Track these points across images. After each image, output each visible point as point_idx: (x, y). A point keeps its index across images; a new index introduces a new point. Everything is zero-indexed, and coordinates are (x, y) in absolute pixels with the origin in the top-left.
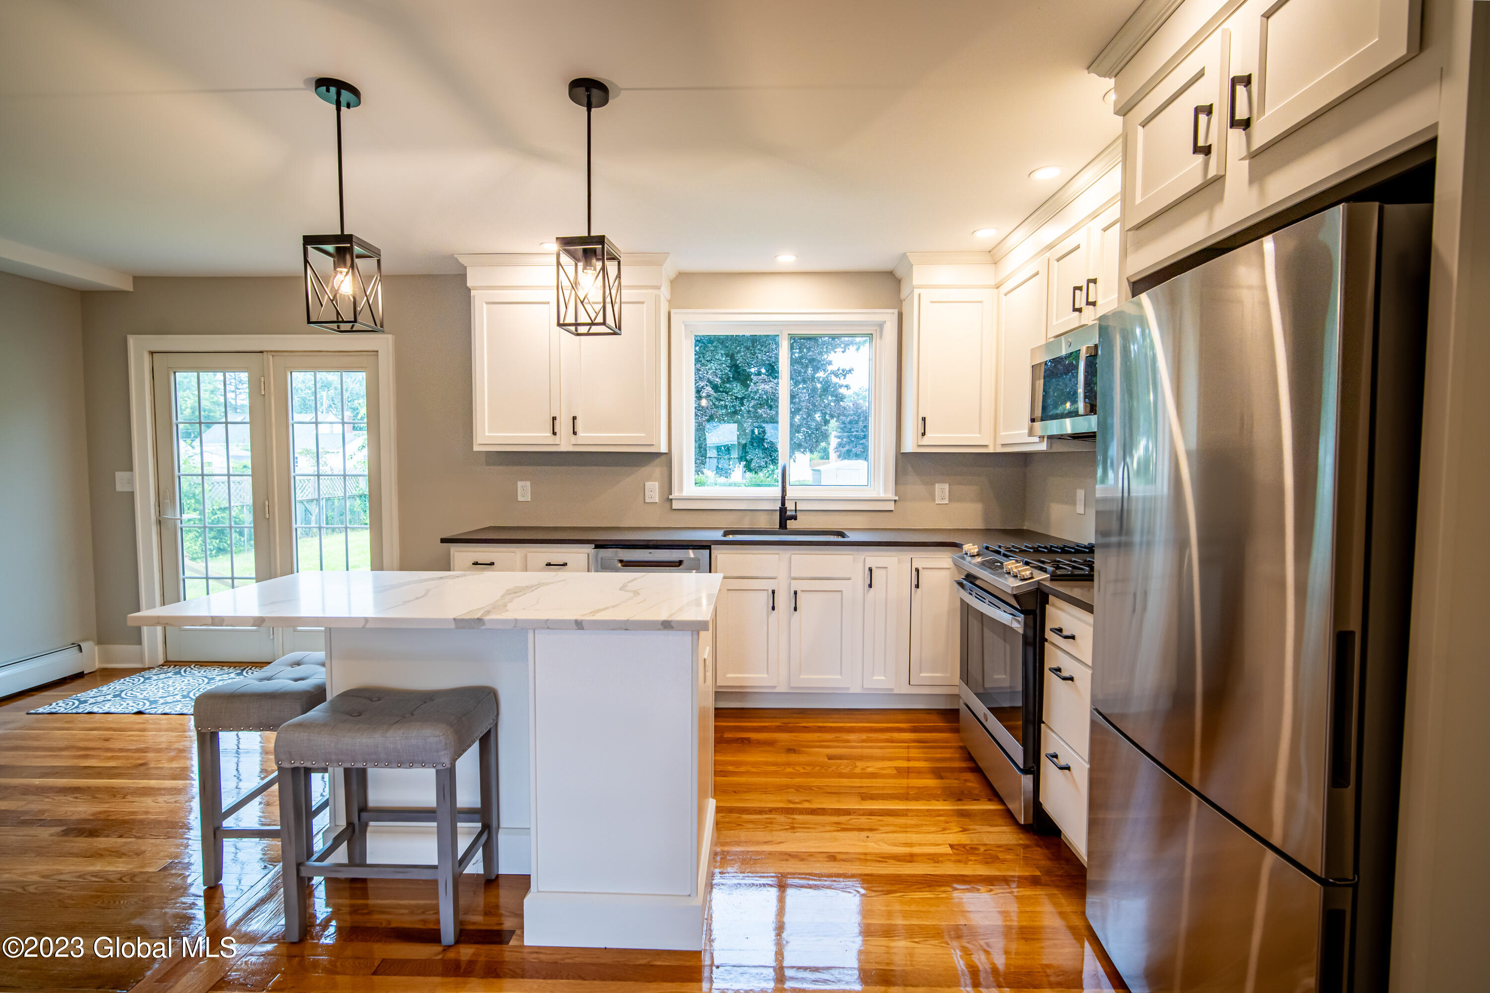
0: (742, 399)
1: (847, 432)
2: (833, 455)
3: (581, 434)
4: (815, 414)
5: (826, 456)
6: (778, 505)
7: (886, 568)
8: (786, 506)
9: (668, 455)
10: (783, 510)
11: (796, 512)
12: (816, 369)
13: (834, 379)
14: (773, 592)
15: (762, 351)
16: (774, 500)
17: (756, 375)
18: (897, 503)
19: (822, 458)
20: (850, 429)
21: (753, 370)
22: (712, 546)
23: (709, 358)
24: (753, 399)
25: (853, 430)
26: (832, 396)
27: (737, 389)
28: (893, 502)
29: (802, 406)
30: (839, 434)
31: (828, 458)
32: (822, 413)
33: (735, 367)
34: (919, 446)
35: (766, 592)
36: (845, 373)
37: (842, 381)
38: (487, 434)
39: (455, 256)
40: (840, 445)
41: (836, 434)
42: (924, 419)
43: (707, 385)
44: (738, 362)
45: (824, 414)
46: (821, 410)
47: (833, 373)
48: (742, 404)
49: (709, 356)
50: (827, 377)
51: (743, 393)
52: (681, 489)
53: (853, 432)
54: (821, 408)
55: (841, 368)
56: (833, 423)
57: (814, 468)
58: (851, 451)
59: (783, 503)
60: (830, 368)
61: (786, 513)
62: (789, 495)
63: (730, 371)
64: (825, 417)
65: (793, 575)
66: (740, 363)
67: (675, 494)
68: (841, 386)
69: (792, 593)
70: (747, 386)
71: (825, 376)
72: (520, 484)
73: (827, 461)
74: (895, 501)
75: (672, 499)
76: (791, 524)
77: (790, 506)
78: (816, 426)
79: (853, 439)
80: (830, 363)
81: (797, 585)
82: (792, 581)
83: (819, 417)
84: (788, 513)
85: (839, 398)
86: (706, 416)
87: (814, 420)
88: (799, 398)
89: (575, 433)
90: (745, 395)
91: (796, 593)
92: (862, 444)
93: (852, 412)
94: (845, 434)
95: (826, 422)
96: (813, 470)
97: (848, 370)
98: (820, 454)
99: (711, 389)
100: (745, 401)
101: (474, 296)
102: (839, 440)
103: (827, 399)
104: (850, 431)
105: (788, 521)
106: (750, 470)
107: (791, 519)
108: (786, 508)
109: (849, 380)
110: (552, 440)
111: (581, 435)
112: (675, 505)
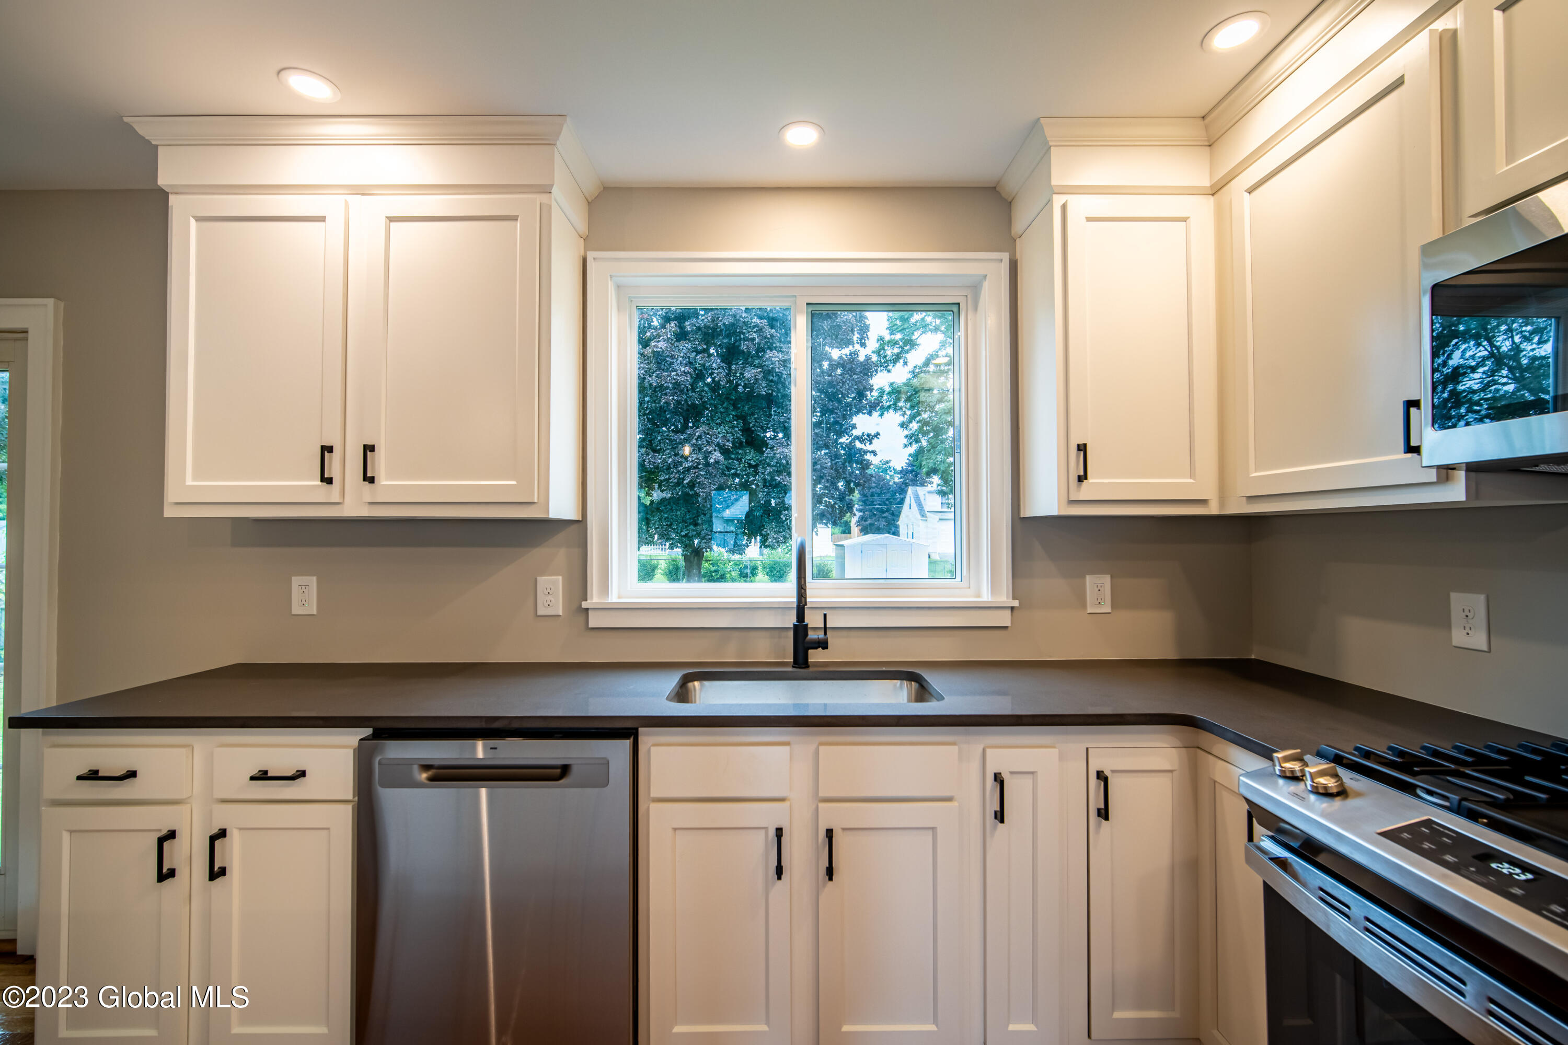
0: (756, 466)
1: (869, 505)
2: (855, 529)
3: (383, 480)
4: (839, 482)
5: (847, 531)
6: (791, 620)
7: (1032, 773)
8: (806, 621)
9: (579, 525)
10: (800, 629)
11: (825, 634)
12: (840, 434)
13: (858, 445)
14: (779, 832)
15: (779, 413)
16: (781, 609)
17: (771, 439)
18: (1015, 611)
19: (844, 532)
20: (873, 502)
21: (768, 435)
22: (640, 729)
23: (718, 421)
24: (769, 465)
25: (875, 503)
26: (857, 463)
27: (750, 456)
28: (1009, 612)
29: (824, 473)
30: (861, 507)
31: (850, 532)
32: (846, 481)
33: (747, 430)
34: (1072, 502)
35: (763, 832)
36: (871, 438)
37: (868, 447)
38: (189, 482)
39: (126, 119)
40: (862, 519)
41: (858, 508)
42: (1082, 448)
43: (715, 450)
44: (751, 425)
45: (848, 483)
46: (844, 478)
47: (857, 438)
48: (757, 472)
49: (719, 418)
50: (850, 443)
51: (757, 460)
52: (605, 587)
53: (875, 505)
54: (845, 476)
55: (866, 433)
56: (857, 495)
57: (836, 543)
58: (874, 524)
59: (801, 615)
60: (855, 432)
61: (807, 635)
62: (812, 598)
63: (742, 435)
64: (849, 485)
65: (823, 793)
66: (753, 427)
67: (594, 599)
68: (866, 452)
69: (822, 834)
70: (763, 452)
71: (848, 441)
72: (296, 581)
73: (849, 535)
74: (1012, 608)
75: (587, 609)
76: (816, 656)
77: (813, 620)
78: (839, 495)
79: (875, 513)
80: (854, 427)
81: (831, 816)
82: (821, 805)
83: (842, 486)
84: (812, 635)
85: (865, 465)
86: (715, 485)
87: (837, 488)
88: (820, 464)
89: (369, 479)
90: (760, 462)
91: (830, 833)
92: (885, 517)
93: (874, 485)
94: (867, 507)
95: (851, 491)
96: (836, 545)
97: (873, 434)
98: (841, 529)
99: (720, 455)
100: (760, 470)
101: (172, 206)
102: (861, 514)
103: (851, 467)
104: (872, 504)
105: (810, 651)
106: (766, 547)
107: (816, 648)
108: (807, 625)
109: (876, 445)
110: (322, 493)
111: (384, 483)
112: (595, 621)
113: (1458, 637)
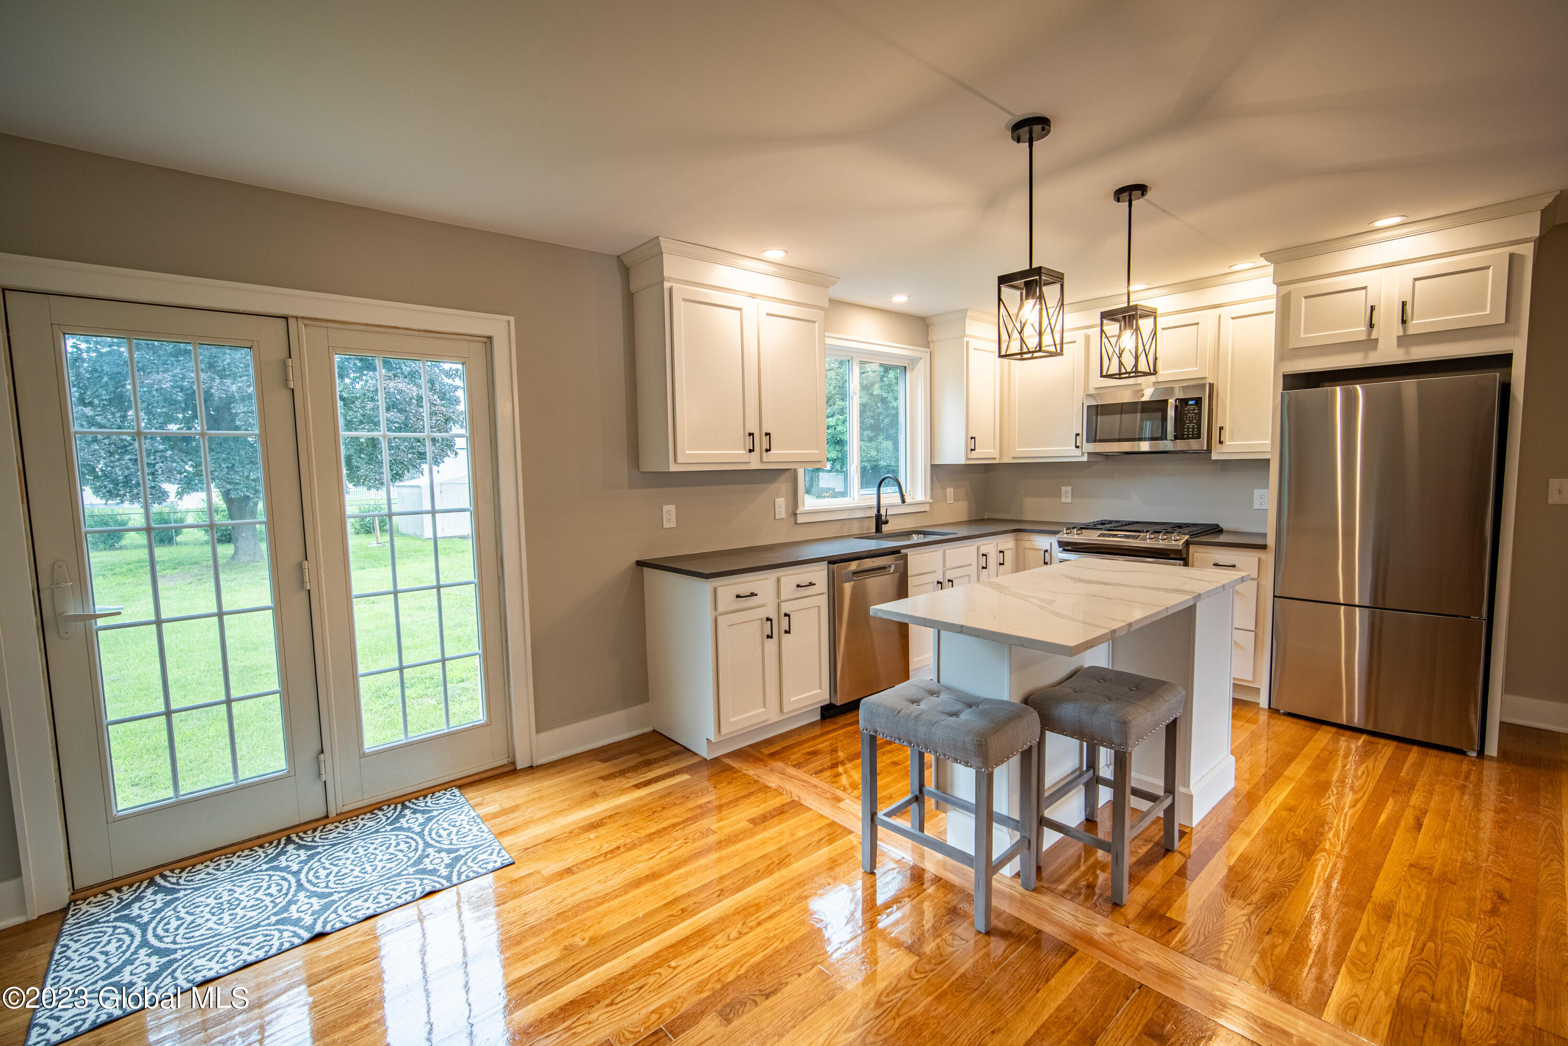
6: (875, 512)
8: (881, 512)
10: (878, 516)
16: (871, 508)
18: (932, 505)
28: (929, 504)
34: (968, 459)
38: (687, 451)
42: (973, 438)
52: (804, 503)
59: (879, 510)
61: (881, 518)
65: (947, 567)
67: (800, 509)
69: (947, 581)
72: (666, 508)
74: (931, 503)
75: (798, 514)
76: (885, 528)
77: (883, 512)
82: (946, 572)
84: (883, 519)
89: (767, 450)
107: (884, 524)
108: (881, 514)
111: (772, 451)
112: (800, 520)
113: (1064, 500)
